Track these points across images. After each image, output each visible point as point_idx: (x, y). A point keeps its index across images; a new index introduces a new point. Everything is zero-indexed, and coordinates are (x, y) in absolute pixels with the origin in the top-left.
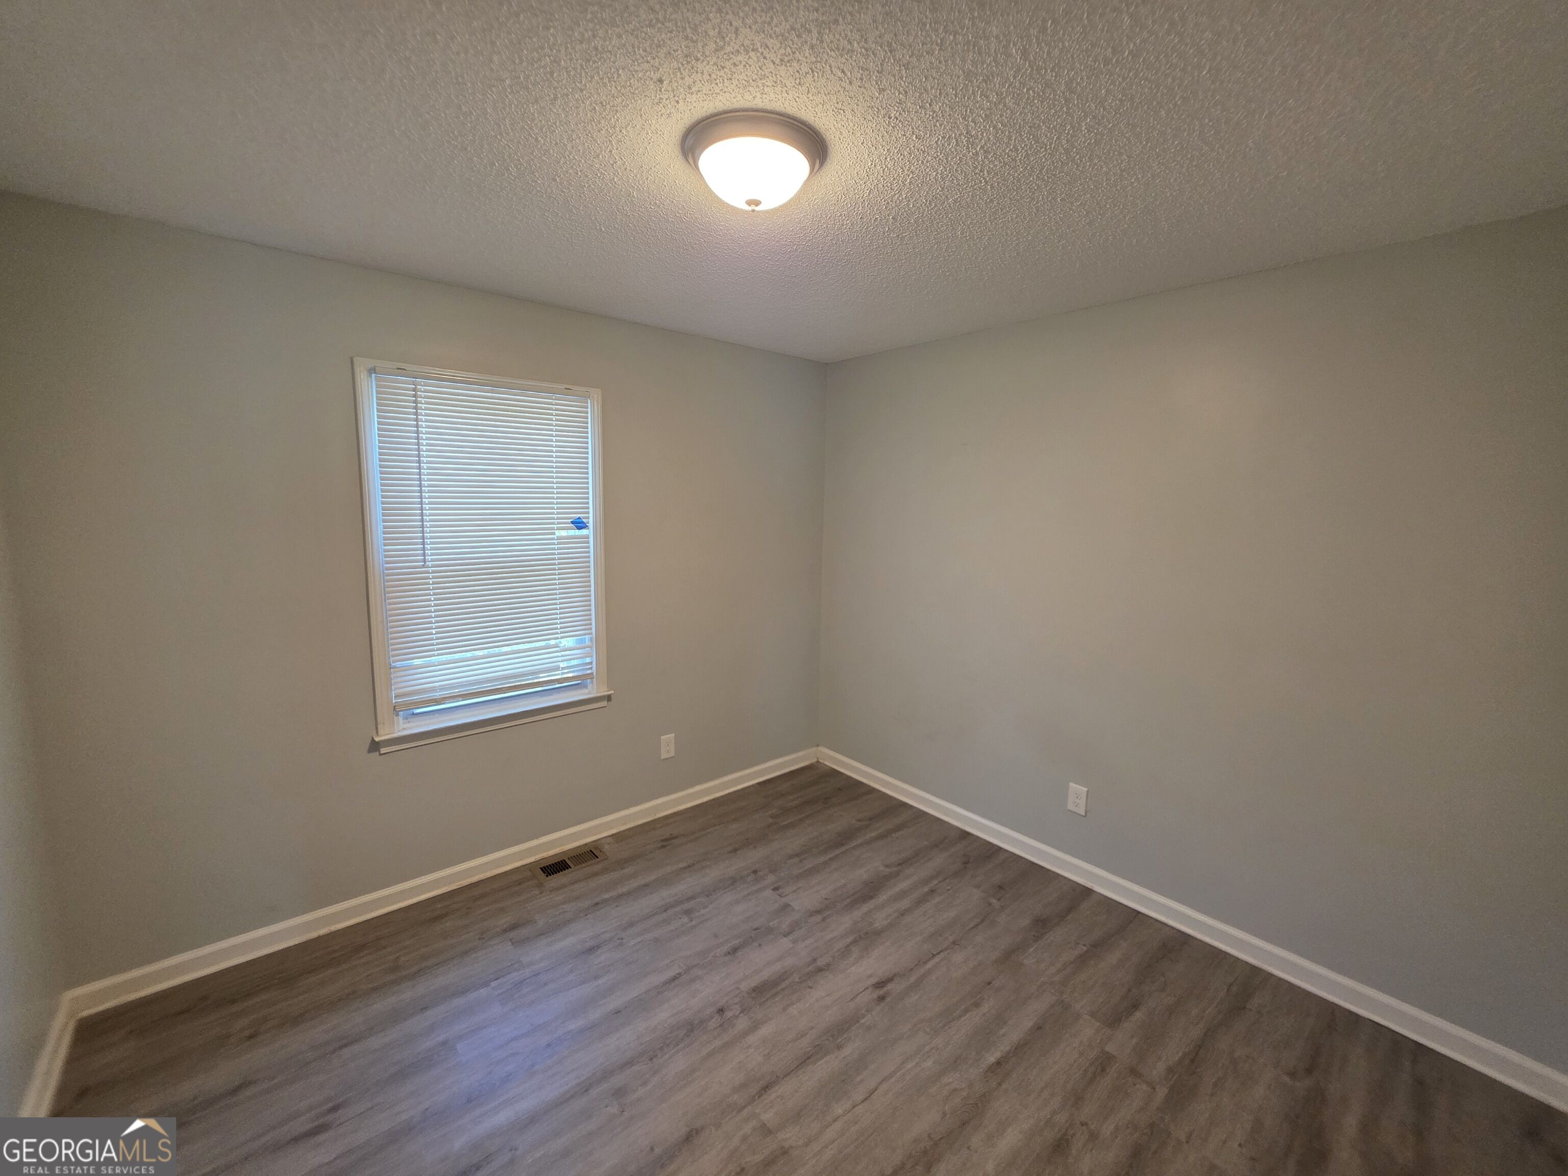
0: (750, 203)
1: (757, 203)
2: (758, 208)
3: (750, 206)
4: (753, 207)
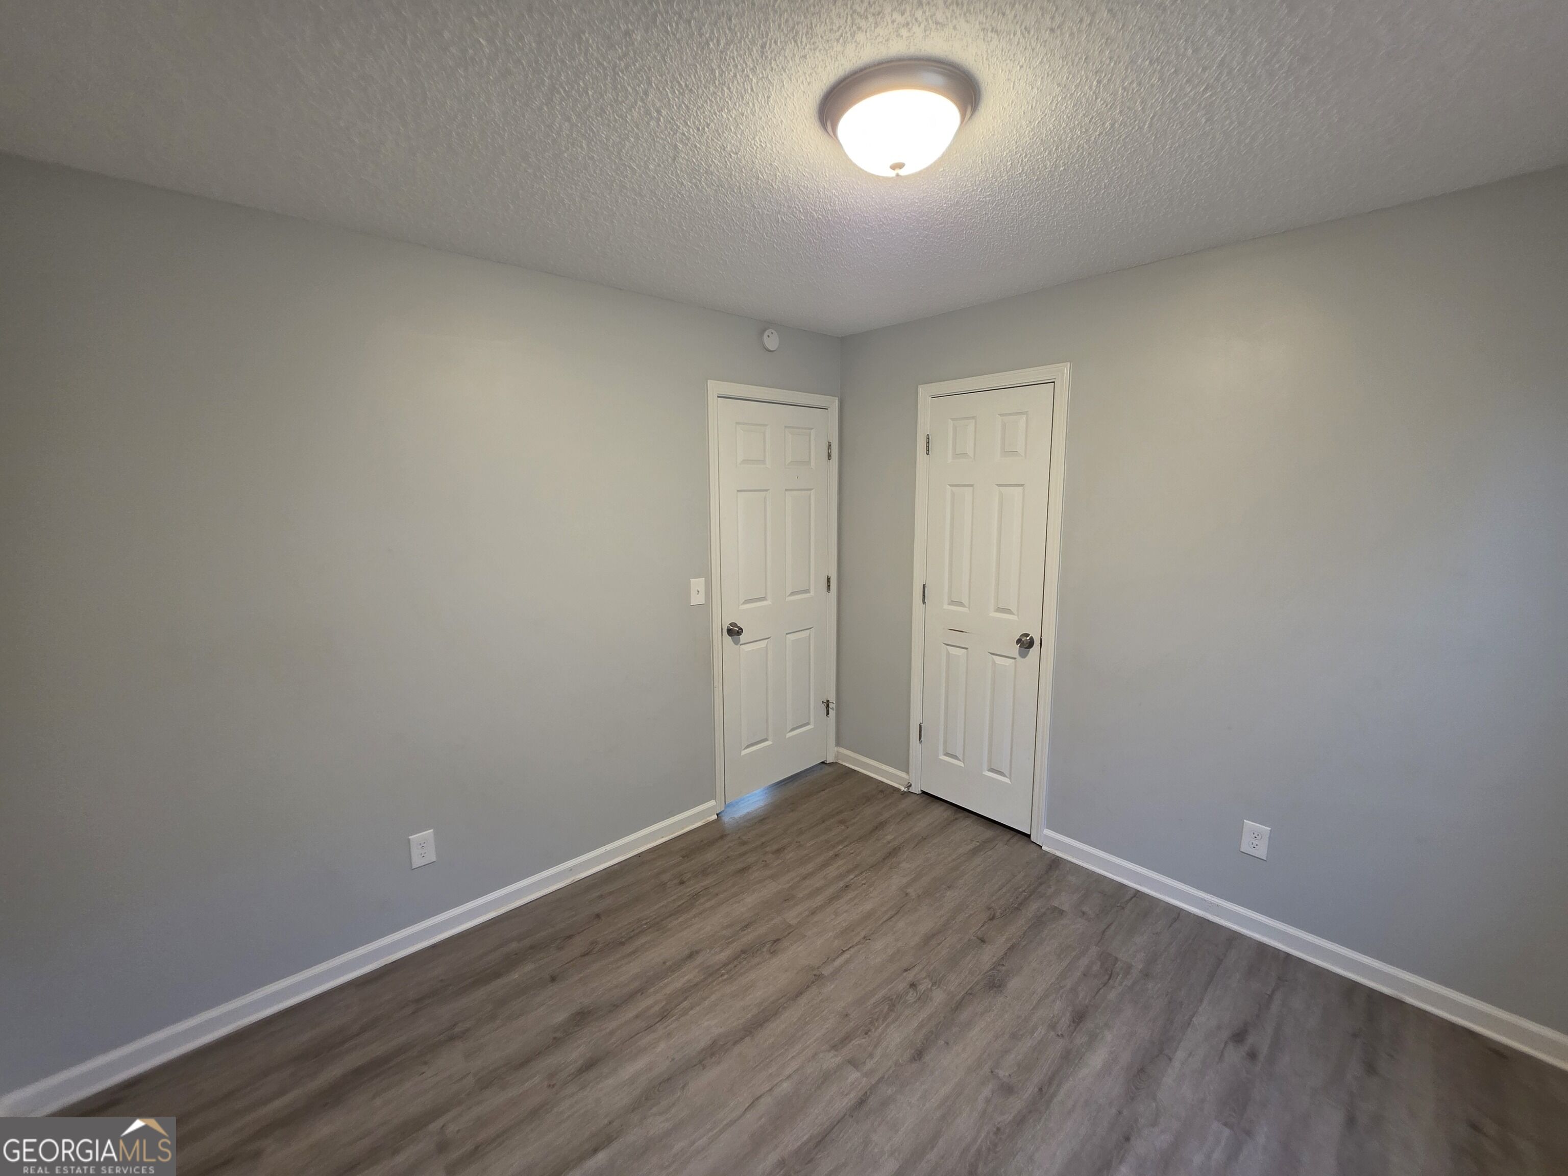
0: (894, 167)
1: (900, 166)
2: (903, 172)
3: (894, 169)
4: (897, 171)
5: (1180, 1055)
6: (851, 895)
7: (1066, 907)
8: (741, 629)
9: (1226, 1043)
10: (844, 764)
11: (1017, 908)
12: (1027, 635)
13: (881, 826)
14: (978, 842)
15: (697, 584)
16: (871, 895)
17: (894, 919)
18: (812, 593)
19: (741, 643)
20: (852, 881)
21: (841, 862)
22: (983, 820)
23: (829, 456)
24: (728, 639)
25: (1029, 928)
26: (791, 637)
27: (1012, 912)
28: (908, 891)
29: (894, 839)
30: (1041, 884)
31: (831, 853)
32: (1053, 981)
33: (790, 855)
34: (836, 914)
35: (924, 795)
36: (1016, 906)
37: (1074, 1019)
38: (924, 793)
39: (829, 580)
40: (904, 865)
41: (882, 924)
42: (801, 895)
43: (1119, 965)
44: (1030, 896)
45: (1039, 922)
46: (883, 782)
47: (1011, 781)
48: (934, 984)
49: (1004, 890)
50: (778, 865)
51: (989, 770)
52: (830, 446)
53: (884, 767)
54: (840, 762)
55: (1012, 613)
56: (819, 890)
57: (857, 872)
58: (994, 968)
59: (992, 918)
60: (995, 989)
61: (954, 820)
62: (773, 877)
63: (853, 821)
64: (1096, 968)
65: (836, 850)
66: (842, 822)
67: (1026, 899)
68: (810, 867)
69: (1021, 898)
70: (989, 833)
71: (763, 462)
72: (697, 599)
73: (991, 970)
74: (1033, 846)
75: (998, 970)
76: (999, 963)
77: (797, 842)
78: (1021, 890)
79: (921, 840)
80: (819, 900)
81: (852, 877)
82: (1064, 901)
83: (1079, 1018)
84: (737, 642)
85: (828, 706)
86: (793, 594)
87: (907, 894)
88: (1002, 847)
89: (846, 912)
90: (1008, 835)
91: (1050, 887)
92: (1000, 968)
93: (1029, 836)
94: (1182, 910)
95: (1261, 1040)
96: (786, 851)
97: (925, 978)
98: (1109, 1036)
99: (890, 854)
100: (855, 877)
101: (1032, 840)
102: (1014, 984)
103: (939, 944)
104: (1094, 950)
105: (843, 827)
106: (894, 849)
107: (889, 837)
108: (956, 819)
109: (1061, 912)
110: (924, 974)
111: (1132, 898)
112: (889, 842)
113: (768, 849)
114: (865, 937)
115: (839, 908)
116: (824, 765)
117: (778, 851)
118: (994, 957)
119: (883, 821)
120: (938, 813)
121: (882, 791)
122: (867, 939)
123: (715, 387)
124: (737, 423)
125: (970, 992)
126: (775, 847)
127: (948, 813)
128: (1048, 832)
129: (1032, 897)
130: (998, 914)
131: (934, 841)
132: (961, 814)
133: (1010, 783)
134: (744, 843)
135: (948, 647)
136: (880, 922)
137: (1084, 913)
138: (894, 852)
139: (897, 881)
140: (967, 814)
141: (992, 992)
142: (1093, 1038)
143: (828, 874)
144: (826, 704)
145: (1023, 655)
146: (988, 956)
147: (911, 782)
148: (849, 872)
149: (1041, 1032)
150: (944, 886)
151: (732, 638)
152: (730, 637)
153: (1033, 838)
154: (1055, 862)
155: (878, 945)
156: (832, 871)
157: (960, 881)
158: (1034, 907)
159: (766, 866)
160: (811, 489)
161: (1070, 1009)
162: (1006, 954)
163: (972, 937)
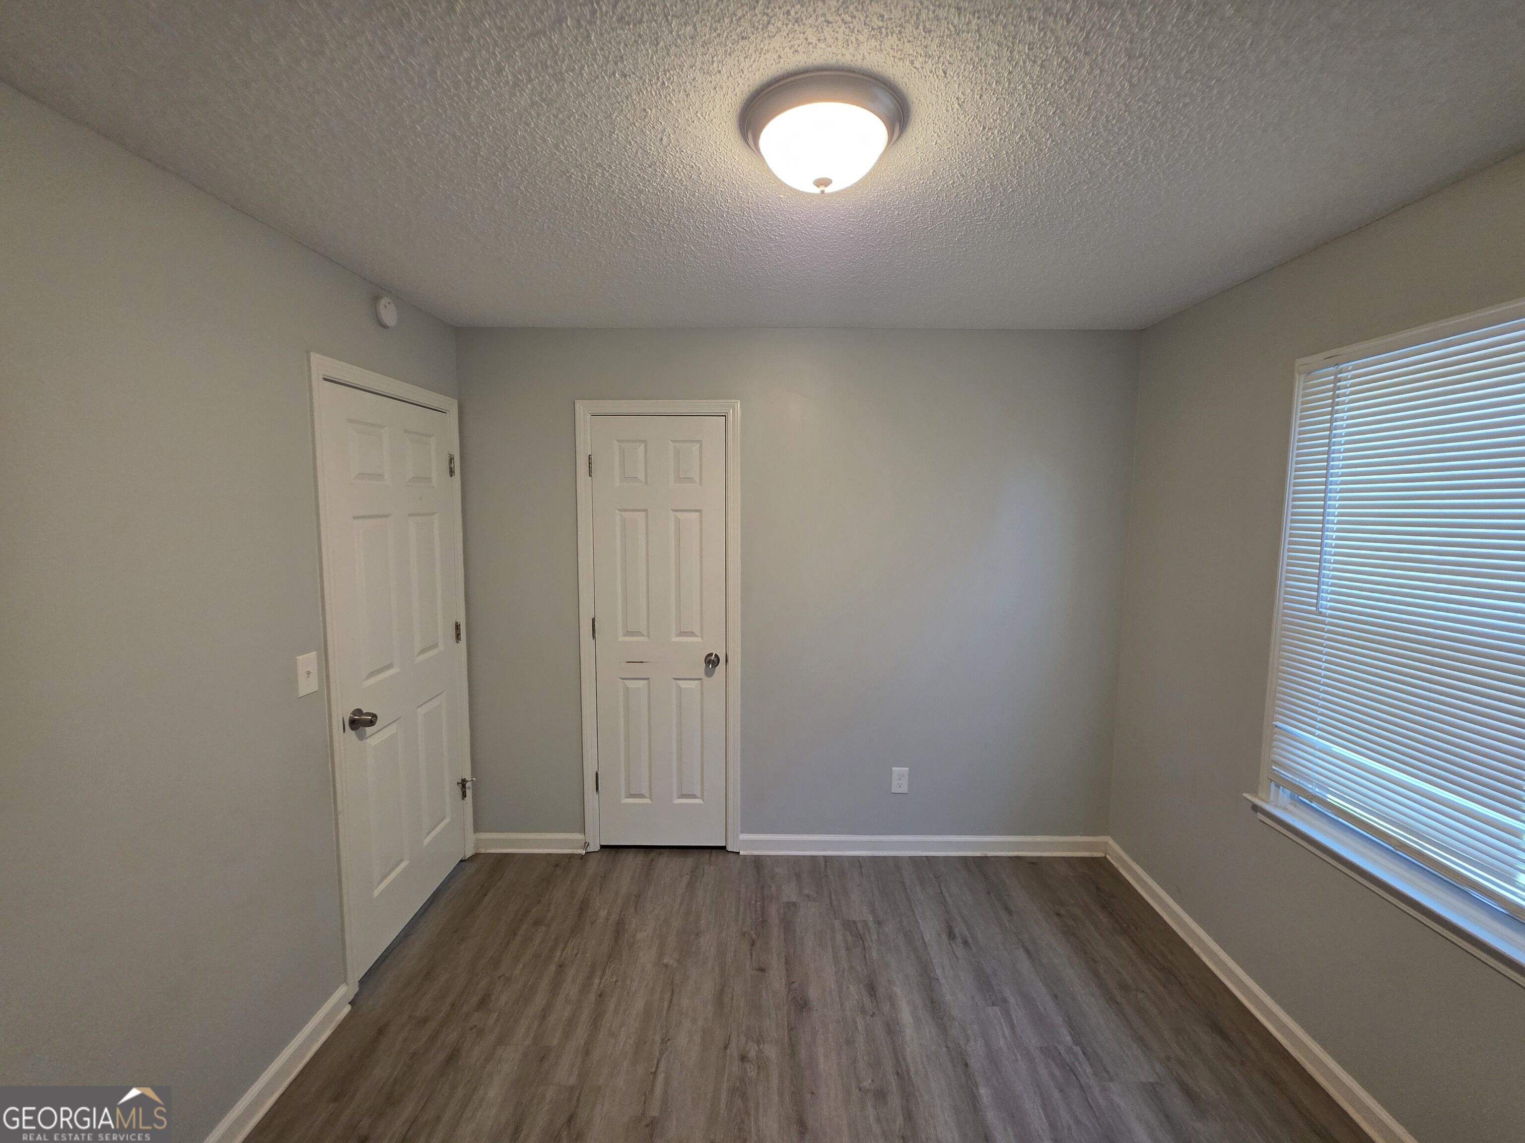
2: (828, 190)
3: (818, 187)
4: (822, 188)
5: (939, 972)
6: (612, 1004)
7: (794, 899)
8: (375, 716)
9: (950, 944)
10: (489, 851)
11: (763, 922)
12: (711, 654)
13: (584, 906)
14: (687, 874)
15: (307, 661)
16: (633, 989)
17: (675, 1001)
18: (441, 647)
19: (367, 735)
20: (601, 986)
21: (571, 972)
22: (675, 850)
23: (452, 472)
24: (351, 734)
25: (785, 933)
26: (422, 711)
27: (763, 928)
28: (665, 961)
29: (609, 913)
30: (763, 888)
31: (552, 968)
32: (834, 971)
33: (503, 999)
34: (613, 1035)
35: (604, 849)
36: (761, 919)
37: (870, 994)
38: (602, 847)
39: (458, 627)
40: (640, 936)
41: (667, 1013)
42: (555, 1042)
43: (859, 925)
44: (763, 903)
45: (787, 925)
46: (550, 854)
47: (703, 801)
48: (758, 1043)
49: (742, 909)
50: (497, 1020)
51: (679, 797)
52: (451, 460)
53: (549, 836)
54: (483, 851)
55: (696, 636)
56: (572, 1023)
57: (598, 973)
58: (789, 990)
59: (753, 944)
60: (805, 1010)
61: (651, 863)
62: (502, 1040)
63: (550, 915)
64: (849, 938)
65: (556, 959)
66: (537, 923)
67: (763, 908)
68: (539, 1000)
69: (759, 908)
70: (690, 861)
71: (379, 476)
72: (307, 685)
73: (788, 994)
74: (731, 855)
75: (794, 990)
76: (790, 983)
77: (500, 977)
78: (753, 902)
79: (637, 899)
80: (581, 1032)
81: (597, 981)
82: (789, 893)
83: (872, 989)
84: (362, 737)
85: (464, 786)
86: (423, 651)
87: (666, 966)
88: (710, 869)
89: (621, 1027)
90: (706, 855)
91: (770, 887)
92: (794, 986)
93: (724, 848)
94: (858, 857)
95: (960, 929)
96: (493, 998)
97: (747, 1043)
98: (898, 990)
99: (618, 932)
100: (601, 979)
101: (729, 850)
102: (813, 993)
103: (732, 999)
104: (837, 924)
105: (544, 928)
106: (618, 924)
107: (603, 913)
108: (652, 860)
109: (794, 904)
110: (743, 1039)
111: (826, 864)
112: (607, 919)
113: (465, 1009)
114: (662, 1040)
115: (611, 1026)
116: (464, 864)
117: (483, 1003)
118: (781, 979)
119: (583, 899)
120: (631, 864)
121: (556, 865)
122: (667, 1042)
123: (321, 365)
124: (350, 421)
125: (790, 1028)
126: (475, 1000)
127: (640, 859)
128: (744, 837)
129: (766, 903)
130: (754, 936)
131: (650, 894)
132: (653, 854)
133: (702, 803)
134: (424, 1021)
135: (624, 681)
136: (665, 1012)
137: (808, 896)
138: (619, 928)
139: (647, 957)
140: (658, 851)
141: (804, 1014)
142: (891, 999)
143: (568, 994)
144: (460, 785)
145: (709, 673)
146: (776, 980)
147: (588, 841)
148: (590, 977)
149: (859, 1021)
150: (693, 937)
151: (356, 733)
152: (353, 732)
153: (729, 849)
154: (758, 862)
155: (682, 1040)
156: (570, 988)
157: (702, 923)
158: (773, 912)
159: (481, 1032)
160: (433, 514)
161: (861, 986)
162: (787, 970)
163: (752, 972)
